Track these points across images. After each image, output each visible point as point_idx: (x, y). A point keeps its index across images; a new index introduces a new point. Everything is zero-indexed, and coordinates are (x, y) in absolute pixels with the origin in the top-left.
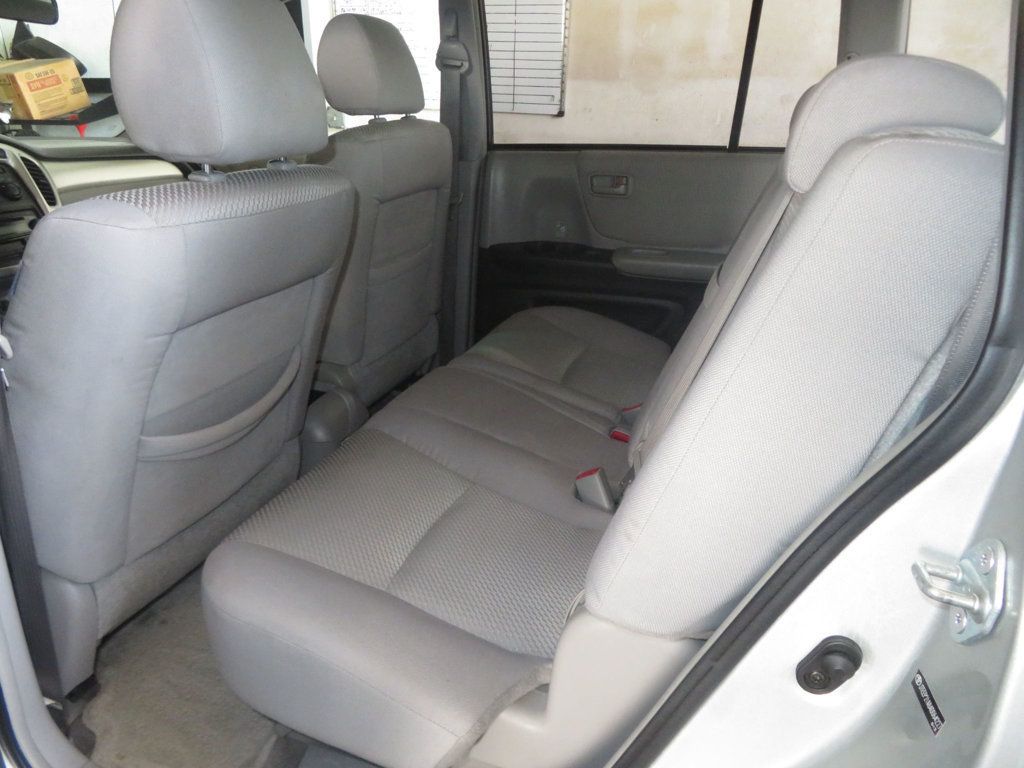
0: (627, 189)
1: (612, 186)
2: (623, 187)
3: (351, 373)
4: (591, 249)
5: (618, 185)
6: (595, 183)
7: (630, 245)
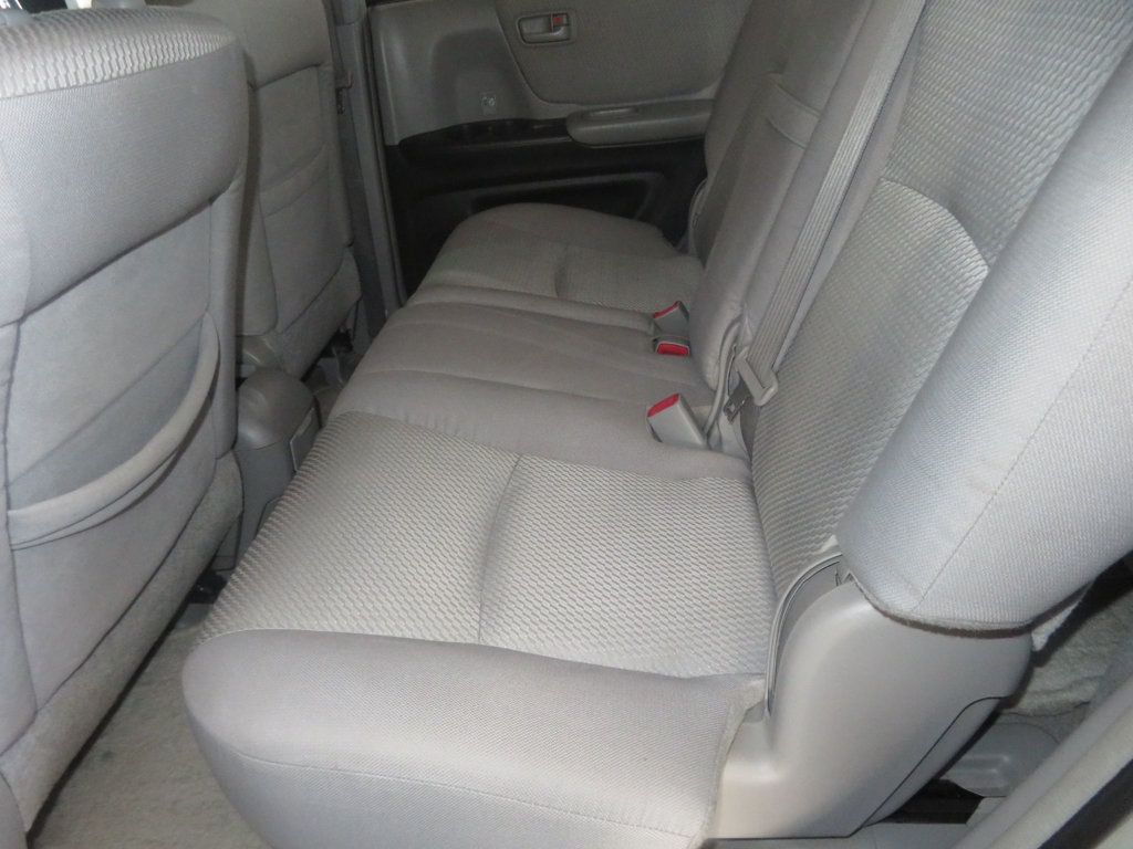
0: (569, 31)
1: (550, 31)
2: (562, 28)
3: (267, 342)
4: (538, 122)
5: (556, 28)
6: (525, 30)
7: (585, 108)
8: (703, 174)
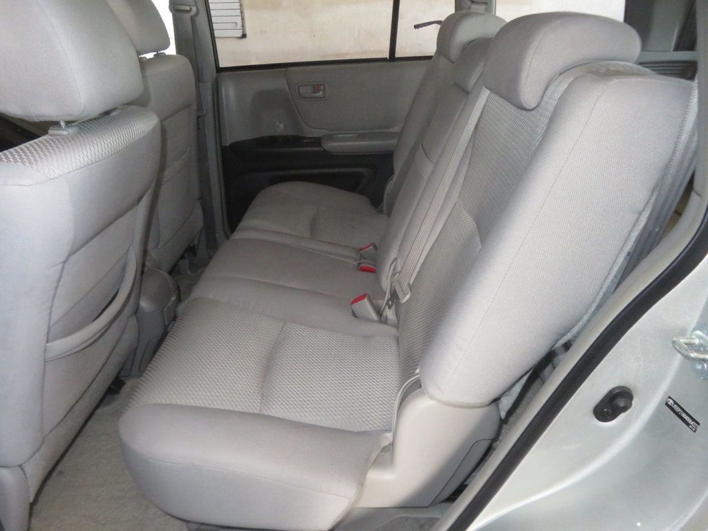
0: (325, 93)
1: (314, 92)
2: (321, 92)
5: (318, 91)
6: (301, 92)
7: (331, 133)
8: (392, 173)
